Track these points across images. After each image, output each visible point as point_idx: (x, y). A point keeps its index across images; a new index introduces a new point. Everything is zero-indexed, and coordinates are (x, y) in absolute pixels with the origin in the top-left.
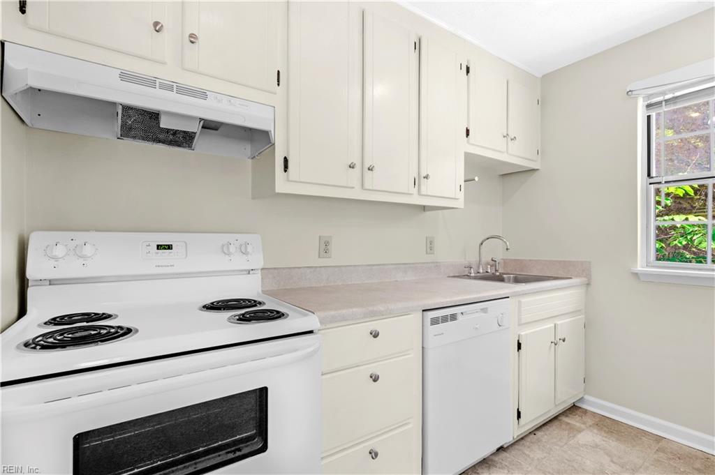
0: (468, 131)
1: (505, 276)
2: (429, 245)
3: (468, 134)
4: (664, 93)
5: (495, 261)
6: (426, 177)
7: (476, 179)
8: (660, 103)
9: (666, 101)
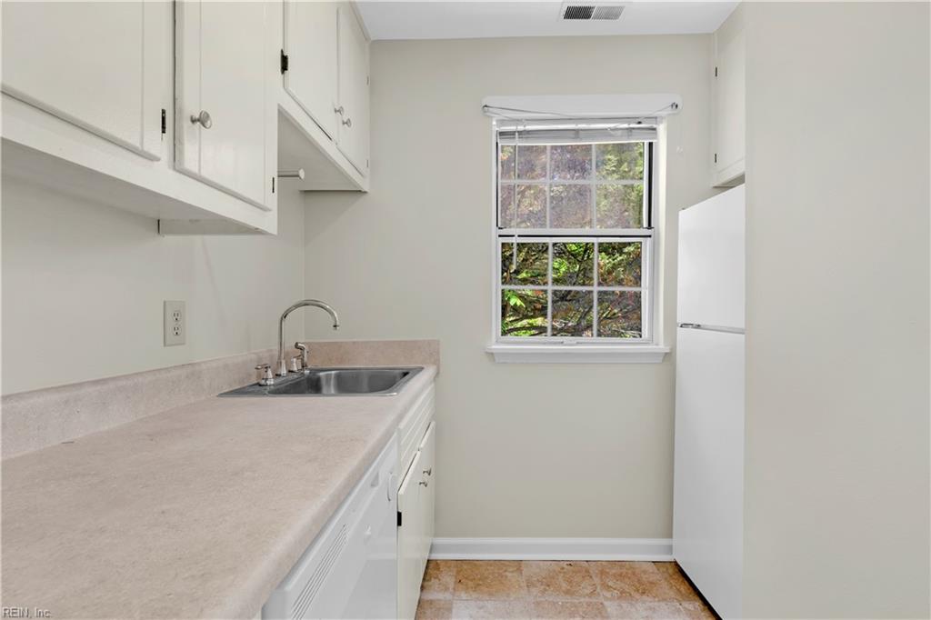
0: (284, 60)
1: (321, 374)
2: (170, 319)
3: (284, 67)
4: (518, 121)
5: (302, 349)
6: (202, 120)
7: (302, 174)
8: (513, 133)
9: (520, 132)
